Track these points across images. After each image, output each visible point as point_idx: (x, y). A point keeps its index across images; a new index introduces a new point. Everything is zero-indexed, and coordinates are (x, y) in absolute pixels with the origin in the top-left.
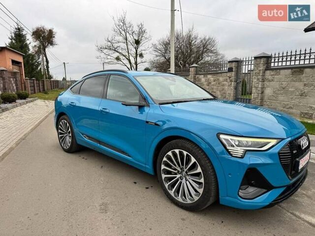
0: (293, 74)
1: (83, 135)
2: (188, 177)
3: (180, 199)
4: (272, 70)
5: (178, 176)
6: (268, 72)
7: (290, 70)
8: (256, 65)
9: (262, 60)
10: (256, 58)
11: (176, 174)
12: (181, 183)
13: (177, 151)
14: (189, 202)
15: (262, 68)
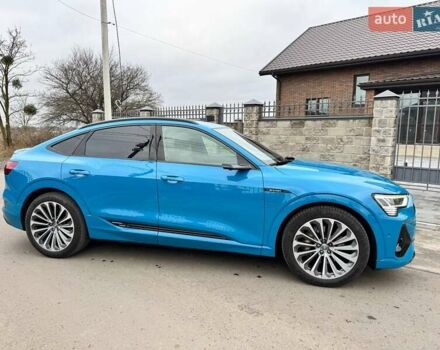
0: (292, 126)
1: (111, 222)
2: (331, 248)
3: (324, 276)
4: (267, 120)
5: (317, 250)
6: (262, 124)
7: (288, 123)
8: (248, 115)
9: (256, 109)
10: (246, 106)
11: (313, 248)
12: (322, 258)
13: (320, 221)
14: (338, 276)
15: (255, 117)
